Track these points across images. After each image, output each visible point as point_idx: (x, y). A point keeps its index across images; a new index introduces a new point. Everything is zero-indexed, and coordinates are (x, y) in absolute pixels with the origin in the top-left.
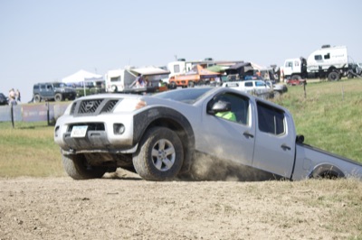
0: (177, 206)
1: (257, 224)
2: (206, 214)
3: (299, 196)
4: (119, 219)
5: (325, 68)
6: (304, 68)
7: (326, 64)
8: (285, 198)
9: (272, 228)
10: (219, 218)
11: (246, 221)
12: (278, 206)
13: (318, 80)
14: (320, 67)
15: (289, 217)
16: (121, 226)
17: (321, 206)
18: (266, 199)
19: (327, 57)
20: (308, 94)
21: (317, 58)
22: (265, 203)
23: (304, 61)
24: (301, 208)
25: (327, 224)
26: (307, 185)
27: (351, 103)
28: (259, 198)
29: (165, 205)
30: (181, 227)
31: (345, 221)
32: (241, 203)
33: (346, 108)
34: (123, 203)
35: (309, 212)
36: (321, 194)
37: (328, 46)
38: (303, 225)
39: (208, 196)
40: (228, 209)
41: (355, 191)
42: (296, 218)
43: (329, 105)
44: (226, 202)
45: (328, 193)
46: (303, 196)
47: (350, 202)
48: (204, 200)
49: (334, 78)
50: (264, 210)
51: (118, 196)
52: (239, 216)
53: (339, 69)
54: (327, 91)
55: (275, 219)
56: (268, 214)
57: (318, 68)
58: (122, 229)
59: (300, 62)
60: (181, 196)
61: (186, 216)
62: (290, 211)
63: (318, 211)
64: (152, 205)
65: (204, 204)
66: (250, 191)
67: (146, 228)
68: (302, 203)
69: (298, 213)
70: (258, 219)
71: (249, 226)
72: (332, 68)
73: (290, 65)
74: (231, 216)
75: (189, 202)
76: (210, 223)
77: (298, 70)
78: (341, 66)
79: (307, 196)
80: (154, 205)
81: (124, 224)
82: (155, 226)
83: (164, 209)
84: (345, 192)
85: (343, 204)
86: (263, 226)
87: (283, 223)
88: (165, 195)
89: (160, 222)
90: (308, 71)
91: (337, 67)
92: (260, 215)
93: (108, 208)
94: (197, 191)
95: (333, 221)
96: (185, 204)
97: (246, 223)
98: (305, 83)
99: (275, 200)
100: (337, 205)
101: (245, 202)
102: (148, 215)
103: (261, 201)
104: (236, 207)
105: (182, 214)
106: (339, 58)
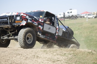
0: (22, 56)
1: (46, 61)
2: (31, 58)
3: (59, 53)
4: (5, 59)
5: (70, 16)
6: (64, 16)
7: (71, 15)
8: (54, 54)
9: (50, 62)
10: (34, 60)
11: (43, 60)
12: (52, 56)
13: (68, 19)
14: (69, 15)
15: (55, 59)
16: (5, 61)
17: (65, 56)
18: (49, 54)
19: (71, 12)
20: (65, 23)
21: (68, 13)
22: (49, 55)
23: (64, 13)
24: (59, 57)
25: (66, 61)
26: (61, 50)
27: (78, 26)
28: (47, 54)
29: (19, 55)
30: (23, 62)
31: (71, 61)
32: (41, 55)
33: (76, 27)
34: (6, 55)
35: (61, 58)
36: (65, 53)
37: (71, 9)
38: (59, 61)
39: (32, 53)
40: (37, 57)
41: (75, 52)
42: (57, 60)
43: (71, 26)
44: (37, 55)
45: (67, 52)
46: (60, 53)
47: (74, 55)
48: (30, 54)
49: (73, 19)
50: (48, 57)
51: (5, 53)
52: (41, 59)
53: (75, 16)
54: (71, 22)
55: (51, 60)
56: (49, 58)
57: (68, 16)
58: (6, 62)
59: (63, 14)
60: (24, 53)
61: (25, 59)
62: (55, 58)
63: (64, 57)
64: (15, 55)
65: (30, 55)
66: (45, 52)
67: (13, 62)
68: (59, 55)
69: (58, 58)
70: (46, 60)
71: (43, 62)
72: (72, 16)
73: (60, 15)
74: (38, 59)
75: (26, 55)
76: (32, 61)
77: (62, 16)
78: (75, 15)
79: (61, 53)
80: (16, 55)
81: (6, 61)
82: (15, 61)
83: (18, 57)
84: (72, 52)
85: (71, 56)
86: (47, 62)
87: (53, 61)
88: (19, 52)
89: (17, 60)
90: (65, 16)
91: (74, 15)
92: (47, 59)
93: (2, 56)
94: (29, 51)
95: (68, 61)
96: (25, 55)
97: (42, 61)
98: (64, 20)
99: (51, 54)
100: (70, 56)
101: (43, 55)
102: (14, 58)
103: (47, 55)
104: (40, 56)
105: (24, 58)
106: (74, 13)
